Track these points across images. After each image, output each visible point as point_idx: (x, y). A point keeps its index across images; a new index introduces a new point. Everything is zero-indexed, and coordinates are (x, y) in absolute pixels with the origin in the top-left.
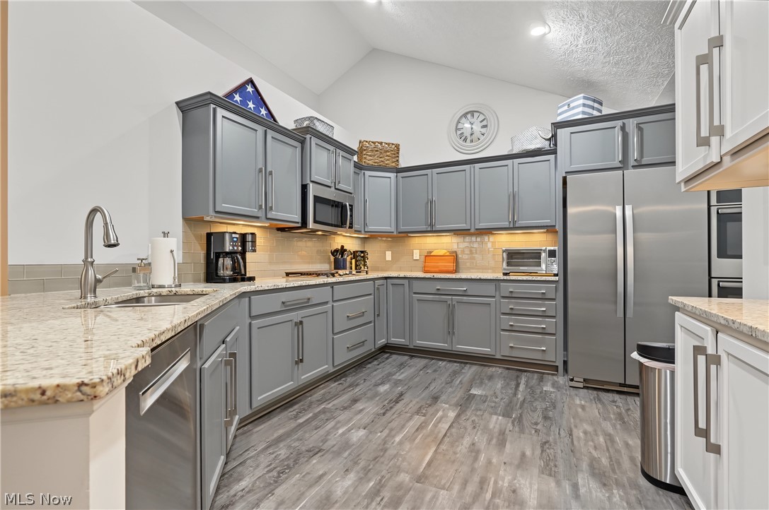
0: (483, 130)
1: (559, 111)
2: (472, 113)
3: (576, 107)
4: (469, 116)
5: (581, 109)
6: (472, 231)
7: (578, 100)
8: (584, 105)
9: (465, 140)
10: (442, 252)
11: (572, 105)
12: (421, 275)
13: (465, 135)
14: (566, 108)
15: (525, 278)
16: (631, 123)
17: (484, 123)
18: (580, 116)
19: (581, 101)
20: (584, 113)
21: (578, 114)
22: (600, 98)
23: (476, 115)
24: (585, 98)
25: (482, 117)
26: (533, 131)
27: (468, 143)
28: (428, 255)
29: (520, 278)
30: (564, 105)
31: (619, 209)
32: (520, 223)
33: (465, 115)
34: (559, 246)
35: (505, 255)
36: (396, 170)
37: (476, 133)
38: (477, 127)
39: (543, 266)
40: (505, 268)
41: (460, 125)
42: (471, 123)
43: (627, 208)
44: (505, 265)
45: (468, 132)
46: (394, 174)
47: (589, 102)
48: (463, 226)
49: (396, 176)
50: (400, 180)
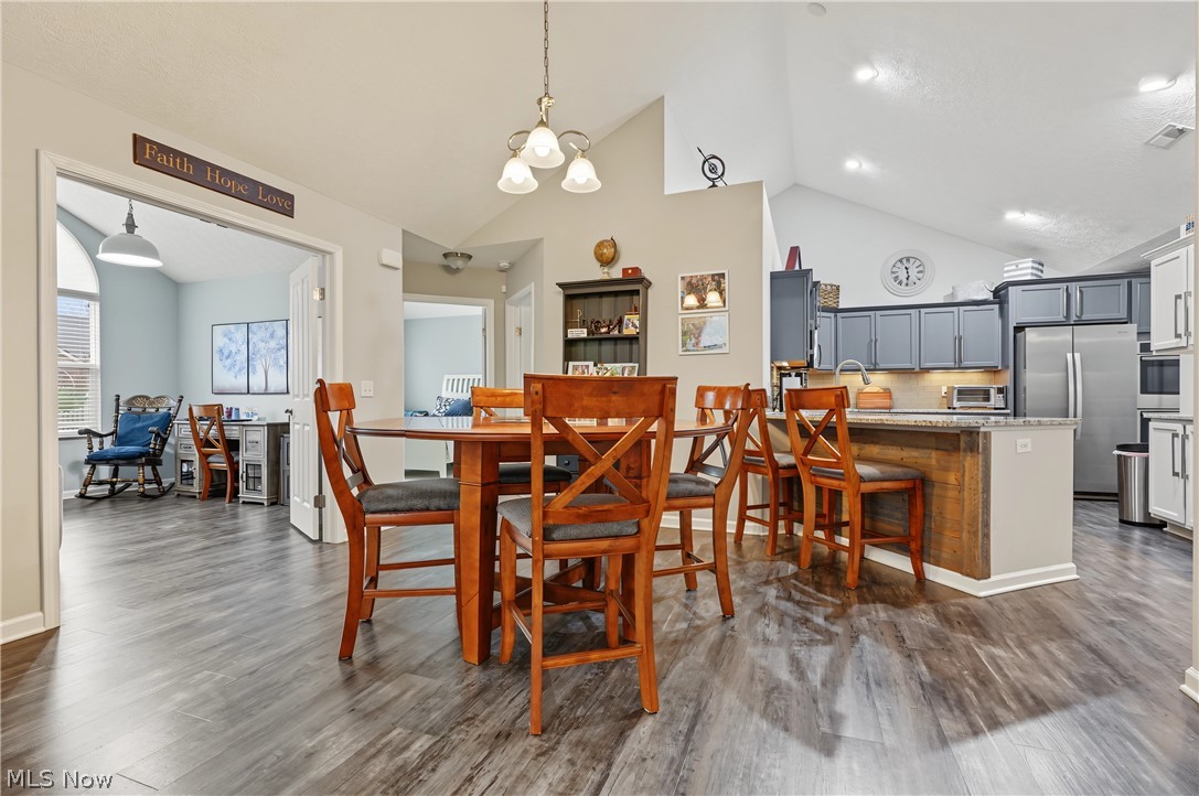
0: (920, 275)
1: (1006, 269)
2: (908, 259)
3: (1024, 269)
4: (904, 261)
5: (1030, 271)
6: (917, 369)
7: (1027, 263)
8: (1033, 268)
9: (900, 283)
10: (880, 389)
11: (1020, 266)
13: (900, 278)
14: (1014, 267)
16: (1074, 287)
17: (921, 268)
18: (1029, 278)
19: (1030, 264)
20: (1032, 274)
21: (1025, 275)
22: (1043, 261)
23: (912, 260)
24: (1033, 262)
25: (918, 263)
27: (904, 286)
28: (859, 393)
30: (1012, 265)
31: (1069, 356)
32: (965, 364)
33: (901, 261)
34: (1010, 386)
35: (956, 392)
36: (837, 311)
37: (913, 278)
38: (913, 272)
39: (992, 402)
40: (956, 404)
41: (895, 270)
42: (906, 267)
43: (1077, 355)
44: (955, 401)
45: (903, 276)
46: (832, 315)
47: (1036, 266)
48: (908, 365)
49: (836, 316)
50: (840, 320)
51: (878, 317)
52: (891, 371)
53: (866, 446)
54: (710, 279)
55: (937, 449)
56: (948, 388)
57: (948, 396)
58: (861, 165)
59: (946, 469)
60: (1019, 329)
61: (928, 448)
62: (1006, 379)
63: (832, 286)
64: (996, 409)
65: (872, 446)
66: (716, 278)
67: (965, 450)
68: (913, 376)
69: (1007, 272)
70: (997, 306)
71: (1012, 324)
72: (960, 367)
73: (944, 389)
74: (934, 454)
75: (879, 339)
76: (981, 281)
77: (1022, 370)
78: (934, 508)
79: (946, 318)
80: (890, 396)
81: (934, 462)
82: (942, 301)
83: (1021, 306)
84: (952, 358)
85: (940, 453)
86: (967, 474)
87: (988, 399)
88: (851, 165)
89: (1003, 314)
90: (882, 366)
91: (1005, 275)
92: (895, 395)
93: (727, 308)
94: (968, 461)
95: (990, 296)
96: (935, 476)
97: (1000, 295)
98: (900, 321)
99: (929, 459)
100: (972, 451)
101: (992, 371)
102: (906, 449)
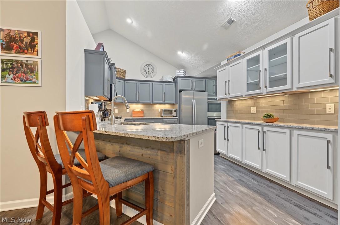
0: (153, 71)
1: (177, 72)
2: (149, 65)
3: (181, 73)
4: (148, 65)
6: (152, 103)
7: (182, 71)
9: (147, 73)
10: (139, 110)
11: (181, 71)
12: (131, 118)
13: (146, 71)
14: (179, 72)
15: (170, 118)
16: (194, 79)
17: (153, 69)
18: (183, 75)
24: (184, 71)
25: (152, 67)
26: (170, 76)
27: (147, 74)
28: (133, 111)
29: (169, 118)
30: (178, 71)
31: (193, 100)
32: (166, 102)
33: (147, 65)
34: (178, 109)
35: (163, 111)
36: (125, 80)
37: (150, 72)
38: (150, 70)
39: (173, 114)
40: (163, 115)
41: (145, 68)
42: (148, 68)
43: (195, 100)
44: (163, 114)
45: (148, 71)
46: (123, 81)
47: (184, 72)
48: (149, 102)
49: (124, 82)
50: (126, 83)
51: (139, 84)
52: (143, 103)
53: (124, 146)
54: (26, 35)
55: (161, 150)
56: (161, 110)
57: (161, 113)
58: (132, 22)
59: (166, 163)
60: (180, 91)
61: (156, 149)
62: (176, 107)
63: (122, 70)
64: (174, 117)
65: (126, 146)
66: (31, 34)
67: (177, 153)
68: (151, 105)
69: (177, 73)
70: (174, 84)
71: (178, 90)
72: (164, 103)
73: (160, 110)
74: (159, 153)
75: (139, 92)
76: (170, 75)
77: (181, 104)
78: (159, 187)
79: (160, 86)
80: (143, 112)
81: (159, 158)
82: (159, 80)
83: (181, 84)
84: (162, 100)
85: (162, 152)
86: (178, 168)
87: (172, 114)
88: (129, 21)
89: (176, 86)
90: (141, 102)
91: (177, 74)
92: (145, 112)
93: (39, 56)
94: (179, 159)
95: (172, 80)
96: (160, 167)
97: (175, 80)
98: (146, 86)
99: (157, 156)
100: (181, 153)
101: (172, 104)
102: (144, 149)
